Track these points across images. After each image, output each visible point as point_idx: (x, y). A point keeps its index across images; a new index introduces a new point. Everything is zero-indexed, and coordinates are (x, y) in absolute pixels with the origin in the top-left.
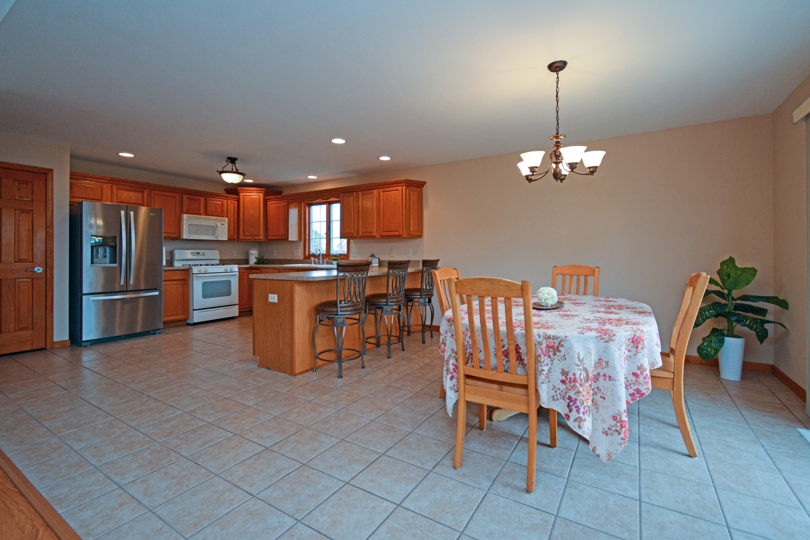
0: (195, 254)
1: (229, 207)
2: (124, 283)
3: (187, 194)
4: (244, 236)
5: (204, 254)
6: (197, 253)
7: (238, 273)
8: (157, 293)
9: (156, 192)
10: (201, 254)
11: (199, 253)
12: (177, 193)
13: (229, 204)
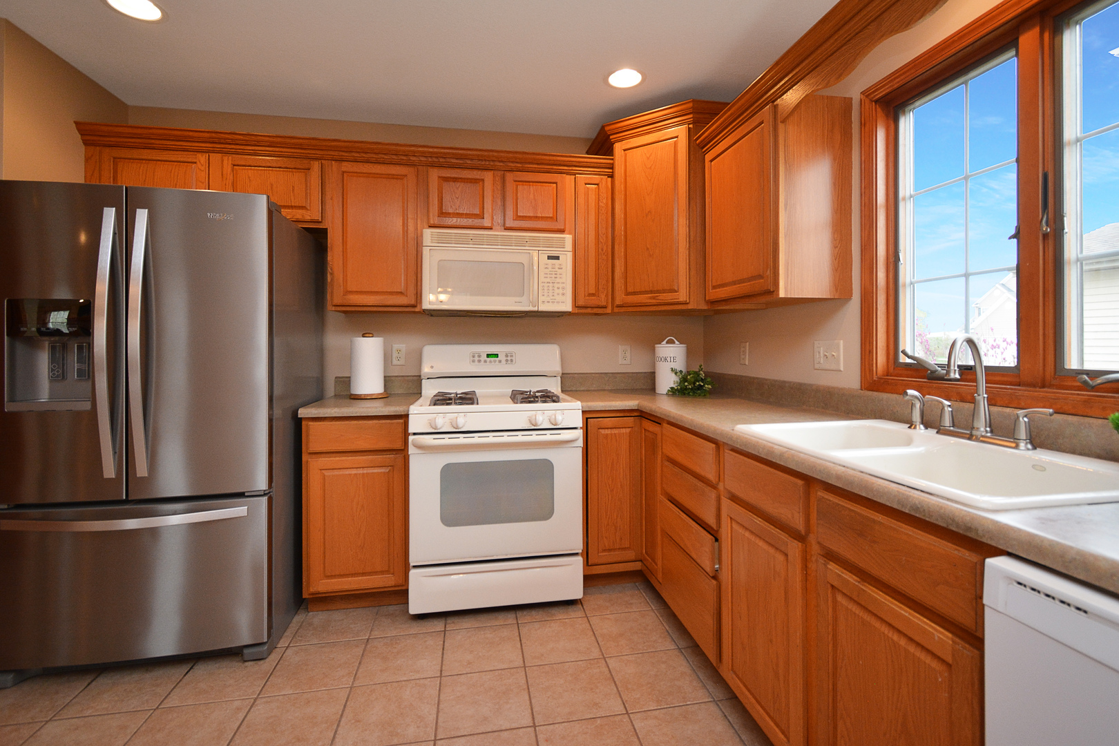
0: (484, 357)
1: (581, 200)
2: (119, 472)
3: (441, 166)
4: (628, 294)
5: (510, 359)
6: (488, 356)
7: (579, 434)
8: (237, 511)
9: (346, 166)
10: (502, 357)
11: (497, 355)
12: (412, 165)
13: (581, 187)
